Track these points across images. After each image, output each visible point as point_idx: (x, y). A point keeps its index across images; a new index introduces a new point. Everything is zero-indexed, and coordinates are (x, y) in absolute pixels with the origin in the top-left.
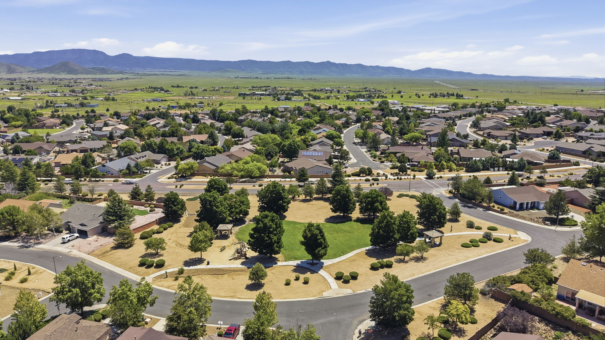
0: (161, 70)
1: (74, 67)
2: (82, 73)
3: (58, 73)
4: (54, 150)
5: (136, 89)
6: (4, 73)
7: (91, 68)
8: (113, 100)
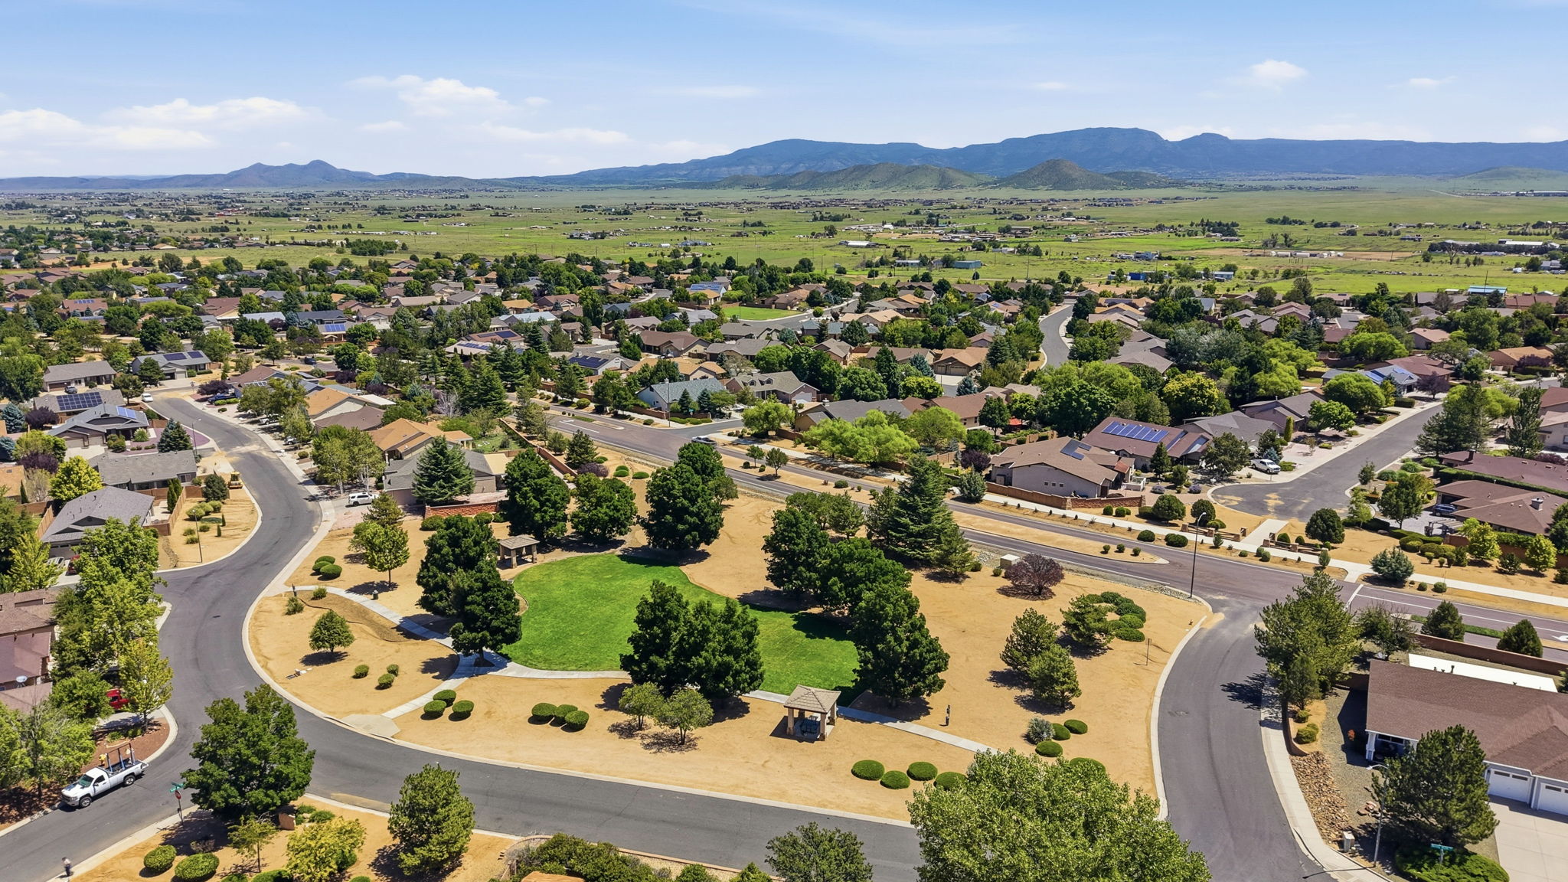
0: (1296, 175)
1: (1071, 172)
2: (1084, 187)
3: (1034, 188)
4: (692, 351)
5: (1160, 228)
6: (930, 190)
7: (1109, 175)
8: (1037, 252)
